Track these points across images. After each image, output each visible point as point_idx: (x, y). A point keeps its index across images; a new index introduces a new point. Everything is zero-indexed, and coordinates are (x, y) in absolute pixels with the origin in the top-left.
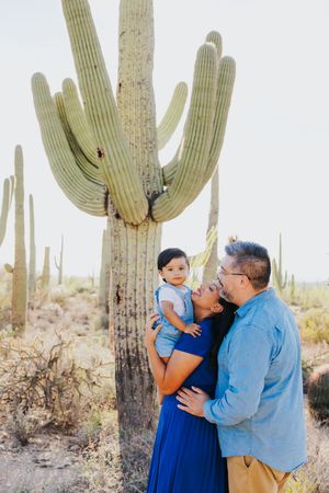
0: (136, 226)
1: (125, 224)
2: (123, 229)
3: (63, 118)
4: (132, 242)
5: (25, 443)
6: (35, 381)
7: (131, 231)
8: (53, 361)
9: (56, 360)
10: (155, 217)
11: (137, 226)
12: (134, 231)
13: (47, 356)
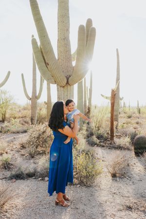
1: (60, 86)
2: (60, 88)
3: (42, 52)
4: (63, 92)
5: (33, 157)
6: (38, 138)
7: (62, 89)
8: (44, 132)
9: (45, 131)
10: (70, 84)
11: (64, 87)
13: (42, 130)
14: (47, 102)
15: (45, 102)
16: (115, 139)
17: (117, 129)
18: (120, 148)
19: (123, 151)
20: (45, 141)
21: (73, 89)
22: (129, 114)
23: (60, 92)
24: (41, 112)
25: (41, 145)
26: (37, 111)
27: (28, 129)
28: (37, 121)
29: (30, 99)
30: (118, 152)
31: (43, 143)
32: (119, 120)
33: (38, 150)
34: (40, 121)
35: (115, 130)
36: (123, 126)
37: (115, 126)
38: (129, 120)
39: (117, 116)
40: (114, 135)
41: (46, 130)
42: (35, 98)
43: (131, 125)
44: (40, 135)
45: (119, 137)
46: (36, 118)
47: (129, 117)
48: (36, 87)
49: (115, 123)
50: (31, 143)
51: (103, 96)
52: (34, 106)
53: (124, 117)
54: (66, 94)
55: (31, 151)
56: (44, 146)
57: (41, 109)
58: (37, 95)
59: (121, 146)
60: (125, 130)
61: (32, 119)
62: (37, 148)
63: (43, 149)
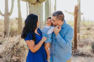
0: (34, 4)
1: (31, 4)
2: (31, 5)
4: (34, 9)
6: (13, 49)
7: (33, 6)
8: (18, 44)
9: (18, 43)
10: (39, 1)
12: (34, 5)
13: (16, 42)
14: (18, 18)
15: (16, 18)
16: (78, 48)
17: (79, 39)
18: (82, 55)
19: (86, 57)
20: (19, 51)
21: (43, 6)
22: (88, 26)
23: (31, 9)
24: (13, 27)
25: (16, 55)
26: (10, 26)
27: (2, 42)
28: (10, 34)
29: (3, 15)
30: (82, 58)
31: (17, 52)
32: (81, 31)
33: (13, 59)
34: (13, 34)
35: (78, 40)
36: (84, 37)
37: (78, 37)
38: (88, 31)
39: (79, 28)
40: (78, 44)
41: (19, 41)
42: (7, 14)
43: (91, 36)
44: (14, 46)
45: (82, 46)
46: (9, 32)
47: (89, 29)
48: (8, 5)
49: (78, 34)
50: (7, 53)
51: (66, 12)
52: (7, 21)
53: (84, 30)
54: (36, 10)
55: (8, 60)
56: (18, 55)
57: (12, 24)
58: (9, 12)
59: (84, 53)
60: (86, 40)
61: (5, 33)
62: (12, 57)
63: (17, 58)
